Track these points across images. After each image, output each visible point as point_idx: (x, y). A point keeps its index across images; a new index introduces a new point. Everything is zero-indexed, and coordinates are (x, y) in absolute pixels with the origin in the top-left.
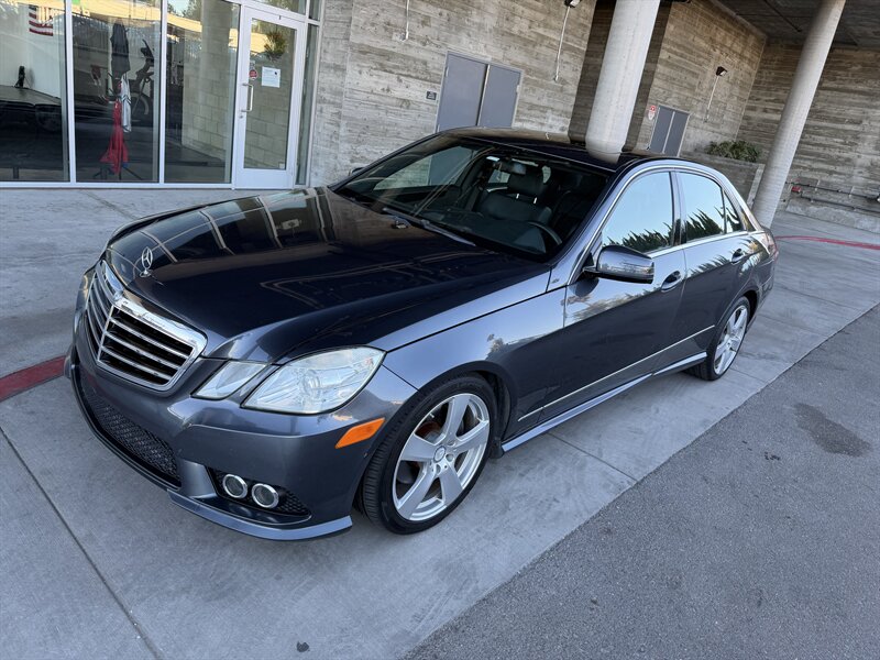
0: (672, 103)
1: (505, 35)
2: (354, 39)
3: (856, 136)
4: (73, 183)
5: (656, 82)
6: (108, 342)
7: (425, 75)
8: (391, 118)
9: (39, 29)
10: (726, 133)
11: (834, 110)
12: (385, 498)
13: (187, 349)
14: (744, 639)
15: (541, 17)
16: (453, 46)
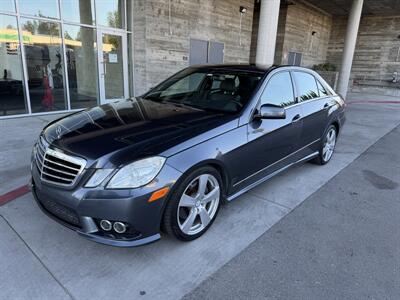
0: (294, 49)
1: (214, 28)
2: (147, 37)
3: (379, 54)
4: (30, 114)
5: (286, 41)
6: (45, 169)
7: (181, 50)
8: (169, 70)
9: (11, 52)
10: (321, 60)
11: (367, 44)
12: (174, 224)
13: (79, 167)
14: (346, 270)
15: (230, 18)
16: (192, 36)
